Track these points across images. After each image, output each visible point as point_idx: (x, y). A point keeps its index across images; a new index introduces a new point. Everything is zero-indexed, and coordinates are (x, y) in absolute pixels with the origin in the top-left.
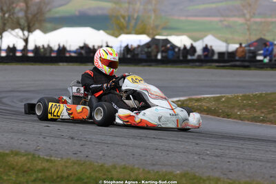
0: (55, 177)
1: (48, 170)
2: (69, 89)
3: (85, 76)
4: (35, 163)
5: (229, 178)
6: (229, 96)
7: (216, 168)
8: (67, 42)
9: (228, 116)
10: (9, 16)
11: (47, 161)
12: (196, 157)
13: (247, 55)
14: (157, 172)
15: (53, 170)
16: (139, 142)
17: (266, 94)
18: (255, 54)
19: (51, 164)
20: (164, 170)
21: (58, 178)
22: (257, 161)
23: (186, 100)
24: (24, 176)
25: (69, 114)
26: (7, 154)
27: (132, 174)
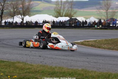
0: (33, 71)
1: (31, 69)
2: (34, 37)
3: (39, 33)
4: (26, 66)
5: (99, 71)
6: (100, 40)
7: (95, 67)
8: (38, 20)
9: (99, 47)
10: (16, 10)
11: (31, 65)
12: (87, 63)
13: (107, 24)
14: (72, 69)
15: (33, 69)
16: (65, 58)
17: (114, 39)
18: (109, 24)
19: (32, 66)
20: (75, 68)
21: (35, 71)
22: (110, 64)
23: (84, 41)
24: (22, 71)
25: (33, 45)
26: (15, 63)
27: (63, 70)
